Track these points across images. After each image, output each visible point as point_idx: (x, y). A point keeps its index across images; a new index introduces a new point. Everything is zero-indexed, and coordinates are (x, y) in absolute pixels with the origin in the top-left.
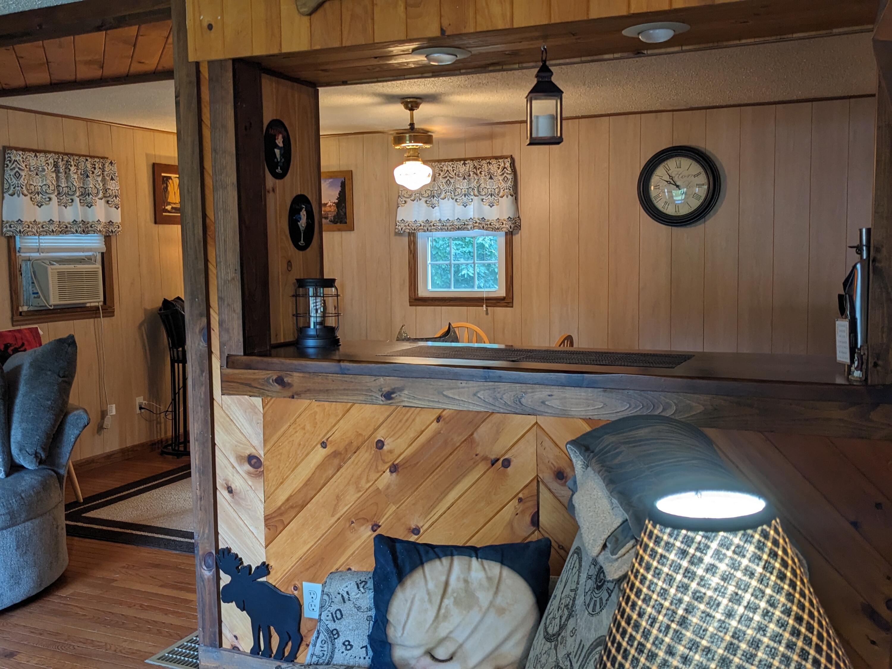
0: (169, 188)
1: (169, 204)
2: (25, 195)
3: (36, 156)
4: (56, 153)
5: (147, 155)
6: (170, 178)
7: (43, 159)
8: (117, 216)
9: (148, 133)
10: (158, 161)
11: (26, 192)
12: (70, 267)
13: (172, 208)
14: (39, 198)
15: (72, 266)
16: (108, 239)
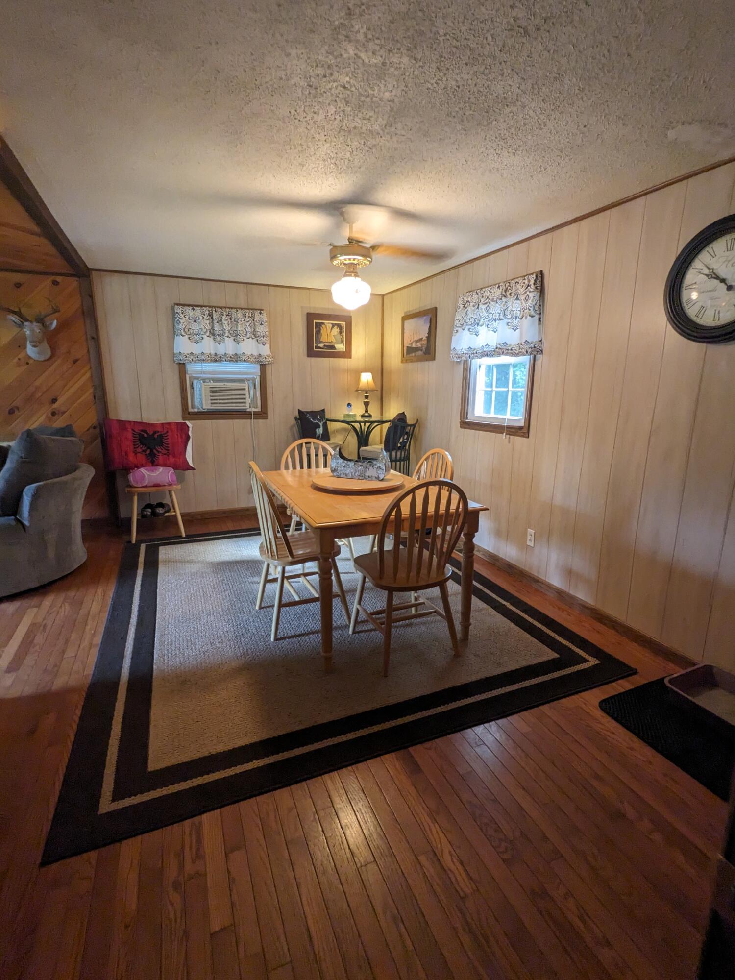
0: (322, 331)
1: (322, 342)
2: (183, 336)
3: (193, 309)
4: (210, 307)
5: (302, 307)
6: (323, 324)
7: (199, 311)
8: (266, 350)
9: (304, 291)
10: (312, 311)
11: (184, 334)
12: (221, 385)
13: (325, 346)
14: (196, 338)
15: (222, 384)
16: (263, 367)
